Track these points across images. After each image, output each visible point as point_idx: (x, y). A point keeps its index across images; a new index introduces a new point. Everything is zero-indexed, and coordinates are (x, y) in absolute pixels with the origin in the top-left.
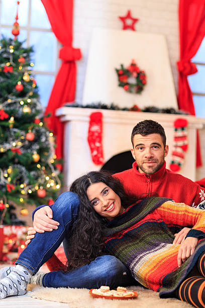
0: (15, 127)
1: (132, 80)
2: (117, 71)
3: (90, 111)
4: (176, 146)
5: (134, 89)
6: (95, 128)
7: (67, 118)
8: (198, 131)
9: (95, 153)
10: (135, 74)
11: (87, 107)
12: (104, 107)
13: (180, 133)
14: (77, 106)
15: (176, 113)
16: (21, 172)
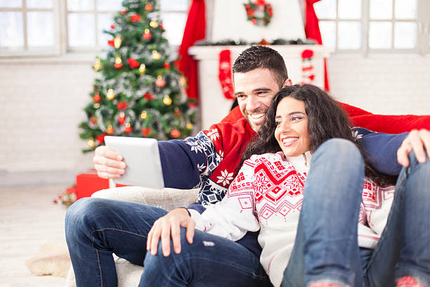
0: (146, 73)
1: (260, 13)
2: (245, 5)
3: (219, 49)
4: (304, 77)
5: (262, 22)
6: (225, 65)
7: (198, 57)
8: (325, 60)
9: (226, 89)
10: (262, 8)
11: (218, 44)
12: (233, 43)
13: (307, 64)
14: (207, 45)
15: (303, 44)
16: (154, 116)
